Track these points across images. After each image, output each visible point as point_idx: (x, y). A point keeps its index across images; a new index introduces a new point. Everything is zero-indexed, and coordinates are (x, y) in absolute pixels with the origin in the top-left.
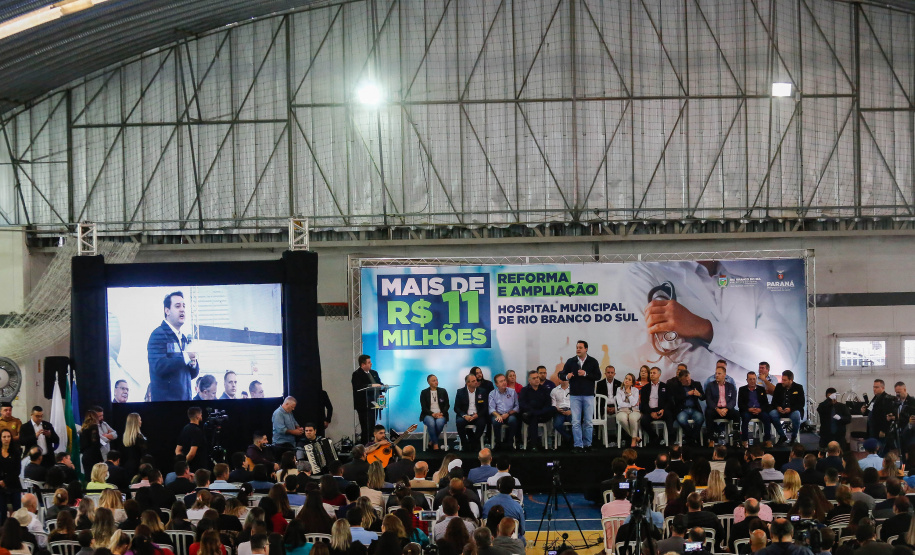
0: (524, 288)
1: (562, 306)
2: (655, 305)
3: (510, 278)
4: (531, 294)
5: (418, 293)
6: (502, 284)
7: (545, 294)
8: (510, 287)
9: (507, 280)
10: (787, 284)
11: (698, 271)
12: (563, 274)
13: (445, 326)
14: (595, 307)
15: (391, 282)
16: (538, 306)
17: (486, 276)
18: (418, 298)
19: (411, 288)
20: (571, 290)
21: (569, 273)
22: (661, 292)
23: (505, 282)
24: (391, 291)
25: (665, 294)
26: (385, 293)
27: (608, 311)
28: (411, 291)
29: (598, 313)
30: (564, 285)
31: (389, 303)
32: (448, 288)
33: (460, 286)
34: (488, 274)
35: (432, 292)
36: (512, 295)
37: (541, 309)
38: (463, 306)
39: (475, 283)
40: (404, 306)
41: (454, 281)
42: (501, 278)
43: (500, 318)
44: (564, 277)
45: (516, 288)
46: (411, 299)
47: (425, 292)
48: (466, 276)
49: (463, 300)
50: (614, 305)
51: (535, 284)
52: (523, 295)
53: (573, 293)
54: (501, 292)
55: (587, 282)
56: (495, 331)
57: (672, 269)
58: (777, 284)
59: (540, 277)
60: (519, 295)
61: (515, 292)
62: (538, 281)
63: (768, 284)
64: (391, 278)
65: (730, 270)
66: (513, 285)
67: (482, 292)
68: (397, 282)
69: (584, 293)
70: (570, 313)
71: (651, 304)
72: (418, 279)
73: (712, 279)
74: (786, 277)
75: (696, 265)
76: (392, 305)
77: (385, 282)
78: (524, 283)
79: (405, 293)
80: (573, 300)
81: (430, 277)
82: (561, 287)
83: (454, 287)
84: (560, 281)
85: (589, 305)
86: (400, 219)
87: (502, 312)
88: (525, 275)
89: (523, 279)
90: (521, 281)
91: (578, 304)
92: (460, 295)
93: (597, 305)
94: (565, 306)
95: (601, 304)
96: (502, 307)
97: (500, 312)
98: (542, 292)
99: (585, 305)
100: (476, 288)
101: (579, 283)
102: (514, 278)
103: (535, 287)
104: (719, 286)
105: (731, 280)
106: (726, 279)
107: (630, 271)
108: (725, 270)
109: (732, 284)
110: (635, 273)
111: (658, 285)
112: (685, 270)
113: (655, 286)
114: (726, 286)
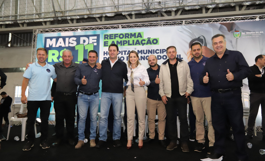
0: (117, 42)
1: (138, 51)
3: (111, 37)
4: (121, 45)
5: (63, 45)
6: (106, 40)
7: (129, 44)
8: (110, 41)
9: (109, 38)
11: (221, 29)
12: (139, 34)
15: (51, 40)
16: (125, 51)
17: (98, 36)
18: (63, 48)
19: (60, 43)
20: (143, 42)
21: (143, 33)
23: (108, 39)
24: (51, 45)
26: (48, 46)
27: (165, 53)
28: (60, 45)
29: (159, 54)
30: (140, 39)
32: (78, 43)
33: (84, 41)
35: (71, 45)
37: (127, 53)
39: (92, 40)
40: (56, 52)
41: (82, 39)
42: (106, 37)
43: (104, 58)
44: (140, 35)
45: (113, 42)
46: (60, 49)
47: (67, 45)
48: (88, 36)
49: (86, 49)
51: (124, 39)
53: (145, 44)
54: (105, 44)
55: (152, 37)
57: (204, 28)
59: (127, 35)
62: (126, 38)
64: (51, 38)
65: (242, 28)
66: (112, 40)
67: (95, 44)
68: (54, 40)
69: (151, 44)
70: (143, 55)
72: (64, 38)
73: (230, 33)
75: (219, 25)
76: (50, 52)
77: (48, 40)
78: (118, 39)
79: (57, 46)
80: (145, 48)
81: (70, 37)
82: (138, 41)
83: (81, 42)
84: (137, 37)
85: (154, 50)
86: (62, 13)
87: (106, 55)
88: (119, 35)
89: (117, 37)
90: (116, 38)
91: (148, 50)
92: (84, 46)
93: (158, 50)
94: (140, 51)
95: (161, 50)
96: (106, 52)
97: (104, 55)
98: (127, 43)
99: (152, 50)
100: (92, 42)
101: (148, 38)
102: (113, 37)
103: (124, 41)
104: (235, 37)
105: (243, 33)
106: (239, 33)
107: (178, 30)
108: (238, 27)
109: (243, 36)
110: (181, 32)
111: (195, 38)
112: (212, 29)
113: (193, 39)
114: (240, 37)
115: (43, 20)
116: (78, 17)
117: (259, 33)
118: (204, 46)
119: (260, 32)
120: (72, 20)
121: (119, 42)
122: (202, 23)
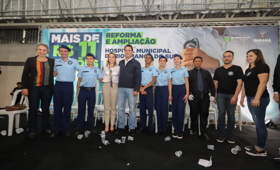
0: (118, 40)
1: (137, 50)
2: (187, 50)
3: (112, 35)
4: (122, 43)
5: (68, 41)
6: (108, 38)
8: (112, 40)
9: (110, 36)
10: (266, 40)
11: (213, 33)
12: (139, 34)
13: (79, 58)
14: (155, 51)
15: (56, 36)
17: (101, 34)
18: (68, 44)
19: (65, 39)
20: (142, 42)
21: (142, 33)
22: (191, 44)
23: (109, 37)
24: (56, 41)
25: (193, 45)
26: (53, 41)
27: (161, 53)
28: (65, 41)
29: (156, 53)
30: (139, 39)
31: (54, 46)
32: (82, 40)
33: (88, 38)
34: (102, 33)
35: (75, 41)
36: (113, 43)
38: (89, 48)
39: (95, 37)
41: (85, 36)
42: (108, 35)
43: (106, 55)
44: (139, 35)
45: (115, 40)
47: (71, 41)
48: (91, 34)
49: (89, 45)
50: (165, 50)
51: (124, 38)
52: (118, 43)
53: (143, 43)
54: (107, 42)
55: (151, 38)
56: (103, 61)
57: (198, 31)
58: (260, 40)
59: (127, 35)
60: (116, 43)
61: (114, 42)
62: (126, 37)
63: (255, 40)
64: (56, 34)
65: (231, 32)
67: (98, 42)
68: (59, 36)
69: (149, 43)
70: (142, 54)
71: (185, 50)
72: (69, 35)
73: (221, 37)
74: (265, 37)
75: (212, 29)
77: (53, 36)
78: (119, 38)
79: (62, 42)
80: (144, 47)
81: (74, 34)
82: (137, 40)
83: (85, 39)
84: (137, 37)
85: (152, 49)
86: (68, 11)
87: (107, 52)
88: (120, 34)
89: (119, 35)
90: (117, 36)
91: (146, 49)
92: (87, 43)
93: (156, 49)
94: (139, 49)
95: (158, 49)
96: (107, 50)
97: (106, 52)
98: (128, 42)
99: (150, 49)
100: (95, 40)
101: (147, 38)
102: (114, 35)
103: (124, 40)
104: (225, 41)
105: (232, 38)
106: (229, 37)
107: (174, 32)
108: (228, 32)
109: (233, 40)
110: (177, 33)
111: (189, 40)
112: (205, 32)
113: (188, 40)
114: (229, 41)
115: (50, 17)
116: (83, 16)
117: (246, 38)
118: (197, 47)
119: (248, 37)
120: (77, 19)
121: (120, 40)
122: (196, 27)
